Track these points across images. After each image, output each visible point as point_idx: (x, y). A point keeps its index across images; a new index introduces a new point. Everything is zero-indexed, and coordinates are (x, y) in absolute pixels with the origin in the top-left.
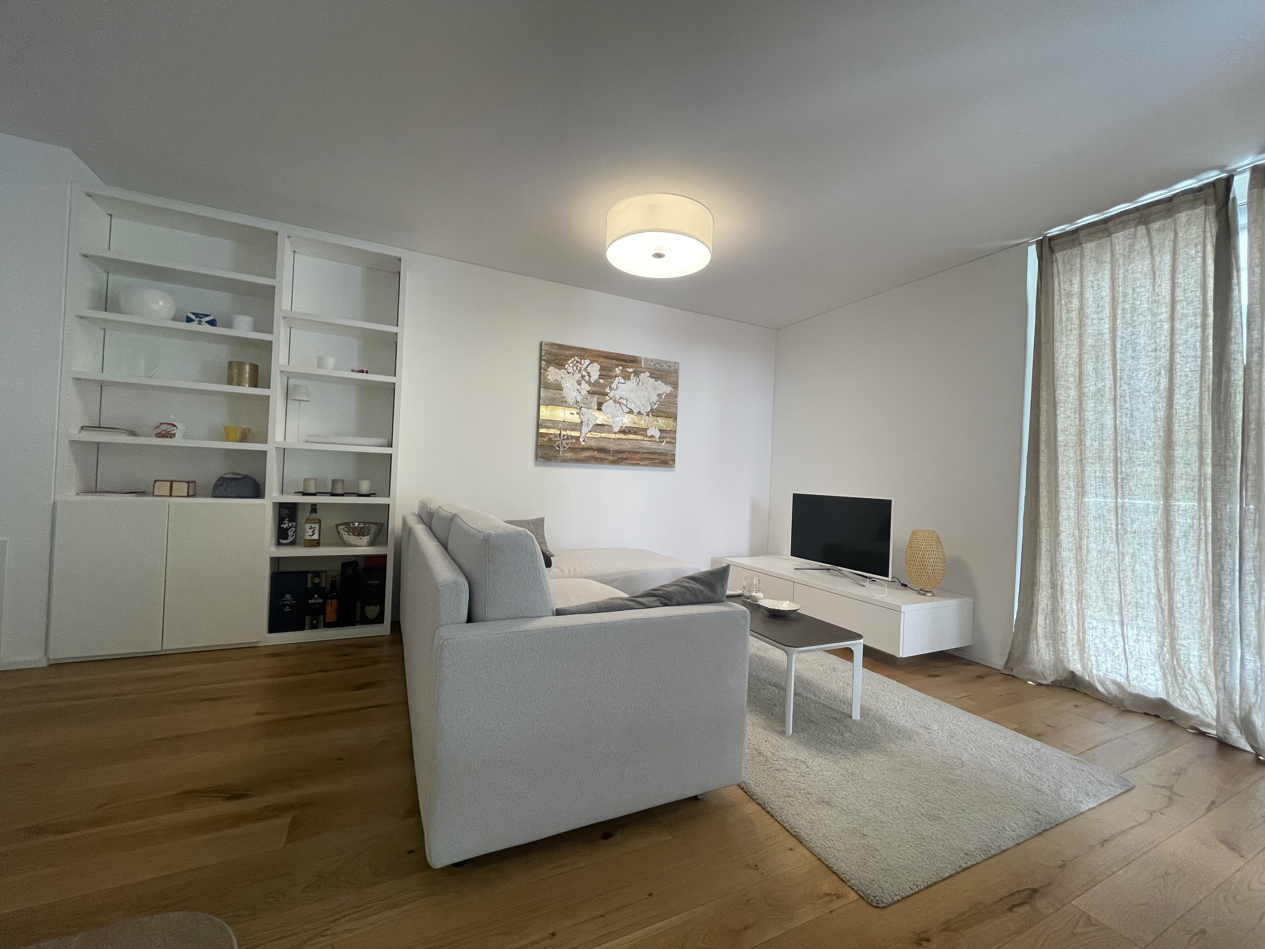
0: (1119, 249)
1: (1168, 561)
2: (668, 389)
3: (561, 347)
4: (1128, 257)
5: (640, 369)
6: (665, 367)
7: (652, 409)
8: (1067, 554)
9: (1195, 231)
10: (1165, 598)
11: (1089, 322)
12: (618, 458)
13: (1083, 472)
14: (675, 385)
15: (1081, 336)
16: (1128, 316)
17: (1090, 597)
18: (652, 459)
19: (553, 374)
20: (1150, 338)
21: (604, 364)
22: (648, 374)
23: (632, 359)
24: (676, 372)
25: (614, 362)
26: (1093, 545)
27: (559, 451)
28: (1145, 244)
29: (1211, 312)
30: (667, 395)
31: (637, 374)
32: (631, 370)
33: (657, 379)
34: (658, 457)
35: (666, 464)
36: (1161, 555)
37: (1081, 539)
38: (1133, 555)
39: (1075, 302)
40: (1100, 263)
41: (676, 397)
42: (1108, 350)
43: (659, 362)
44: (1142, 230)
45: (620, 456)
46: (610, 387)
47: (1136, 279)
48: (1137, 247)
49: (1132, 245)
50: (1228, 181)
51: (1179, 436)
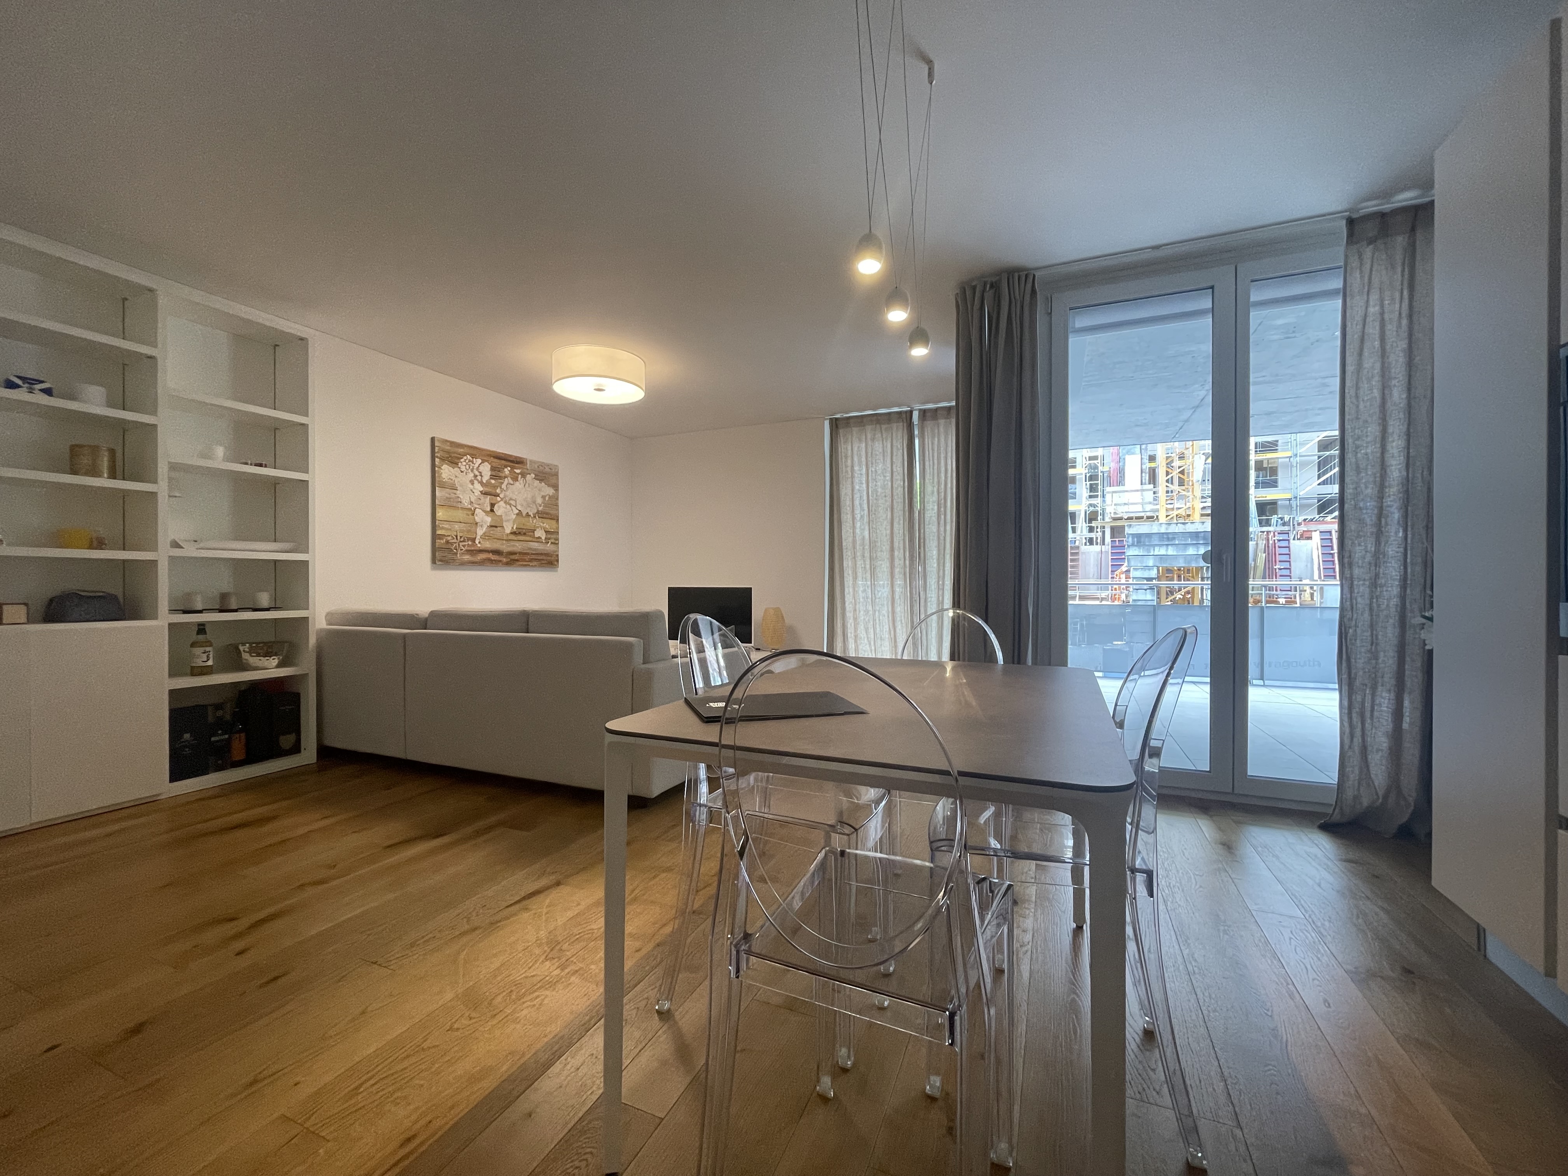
0: (869, 436)
1: (893, 612)
2: (550, 491)
3: (452, 444)
4: (873, 440)
5: (525, 471)
6: (547, 469)
7: (538, 511)
8: (849, 615)
9: (900, 434)
10: (892, 632)
11: (856, 475)
12: (512, 560)
13: (856, 565)
14: (556, 487)
15: (852, 483)
16: (874, 475)
17: (861, 638)
18: (540, 560)
19: (446, 472)
20: (883, 489)
21: (494, 465)
22: (533, 476)
23: (518, 460)
24: (556, 475)
25: (503, 462)
26: (861, 608)
27: (456, 554)
28: (880, 435)
29: (906, 480)
30: (550, 497)
31: (524, 475)
32: (518, 471)
33: (541, 480)
34: (544, 558)
35: (552, 564)
36: (890, 609)
37: (855, 604)
38: (879, 611)
39: (849, 462)
40: (860, 440)
41: (557, 499)
42: (865, 493)
43: (542, 465)
44: (878, 426)
45: (513, 557)
46: (501, 488)
47: (876, 455)
48: (877, 436)
49: (874, 435)
50: (911, 412)
51: (896, 545)
